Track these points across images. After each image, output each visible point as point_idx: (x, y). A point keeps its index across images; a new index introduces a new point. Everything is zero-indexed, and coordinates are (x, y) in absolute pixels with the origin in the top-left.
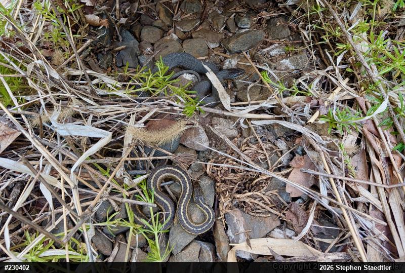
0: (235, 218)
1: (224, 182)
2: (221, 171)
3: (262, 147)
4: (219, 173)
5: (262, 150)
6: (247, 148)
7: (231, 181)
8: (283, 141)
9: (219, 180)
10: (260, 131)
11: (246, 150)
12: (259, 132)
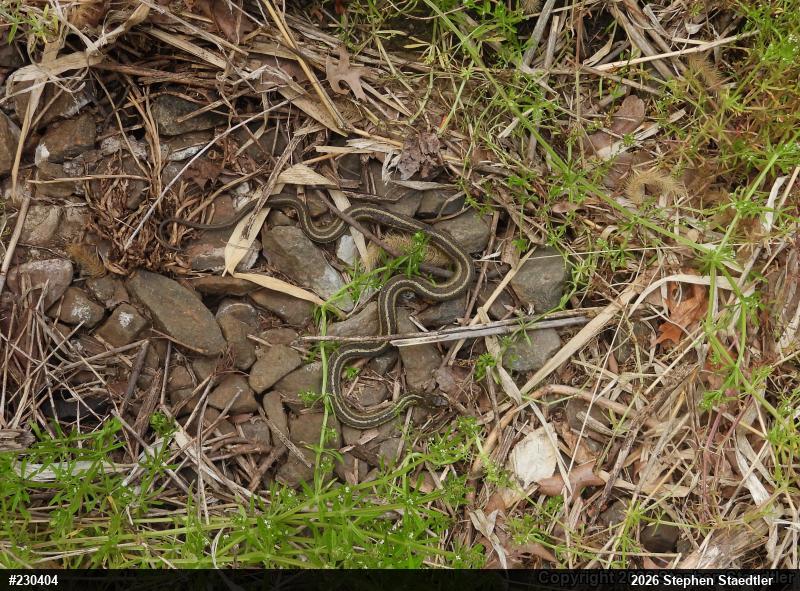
0: (202, 256)
1: (147, 255)
2: (128, 254)
3: (109, 179)
4: (131, 257)
5: (113, 180)
6: (103, 202)
7: (149, 244)
8: (106, 141)
9: (142, 261)
10: (72, 168)
11: (106, 205)
12: (73, 171)
